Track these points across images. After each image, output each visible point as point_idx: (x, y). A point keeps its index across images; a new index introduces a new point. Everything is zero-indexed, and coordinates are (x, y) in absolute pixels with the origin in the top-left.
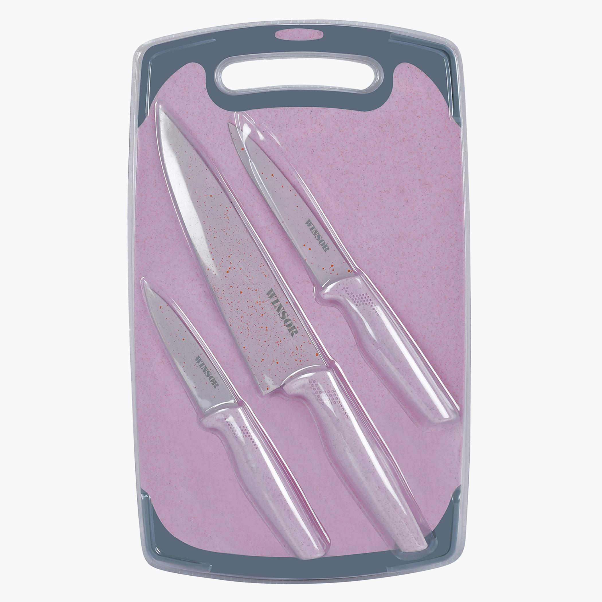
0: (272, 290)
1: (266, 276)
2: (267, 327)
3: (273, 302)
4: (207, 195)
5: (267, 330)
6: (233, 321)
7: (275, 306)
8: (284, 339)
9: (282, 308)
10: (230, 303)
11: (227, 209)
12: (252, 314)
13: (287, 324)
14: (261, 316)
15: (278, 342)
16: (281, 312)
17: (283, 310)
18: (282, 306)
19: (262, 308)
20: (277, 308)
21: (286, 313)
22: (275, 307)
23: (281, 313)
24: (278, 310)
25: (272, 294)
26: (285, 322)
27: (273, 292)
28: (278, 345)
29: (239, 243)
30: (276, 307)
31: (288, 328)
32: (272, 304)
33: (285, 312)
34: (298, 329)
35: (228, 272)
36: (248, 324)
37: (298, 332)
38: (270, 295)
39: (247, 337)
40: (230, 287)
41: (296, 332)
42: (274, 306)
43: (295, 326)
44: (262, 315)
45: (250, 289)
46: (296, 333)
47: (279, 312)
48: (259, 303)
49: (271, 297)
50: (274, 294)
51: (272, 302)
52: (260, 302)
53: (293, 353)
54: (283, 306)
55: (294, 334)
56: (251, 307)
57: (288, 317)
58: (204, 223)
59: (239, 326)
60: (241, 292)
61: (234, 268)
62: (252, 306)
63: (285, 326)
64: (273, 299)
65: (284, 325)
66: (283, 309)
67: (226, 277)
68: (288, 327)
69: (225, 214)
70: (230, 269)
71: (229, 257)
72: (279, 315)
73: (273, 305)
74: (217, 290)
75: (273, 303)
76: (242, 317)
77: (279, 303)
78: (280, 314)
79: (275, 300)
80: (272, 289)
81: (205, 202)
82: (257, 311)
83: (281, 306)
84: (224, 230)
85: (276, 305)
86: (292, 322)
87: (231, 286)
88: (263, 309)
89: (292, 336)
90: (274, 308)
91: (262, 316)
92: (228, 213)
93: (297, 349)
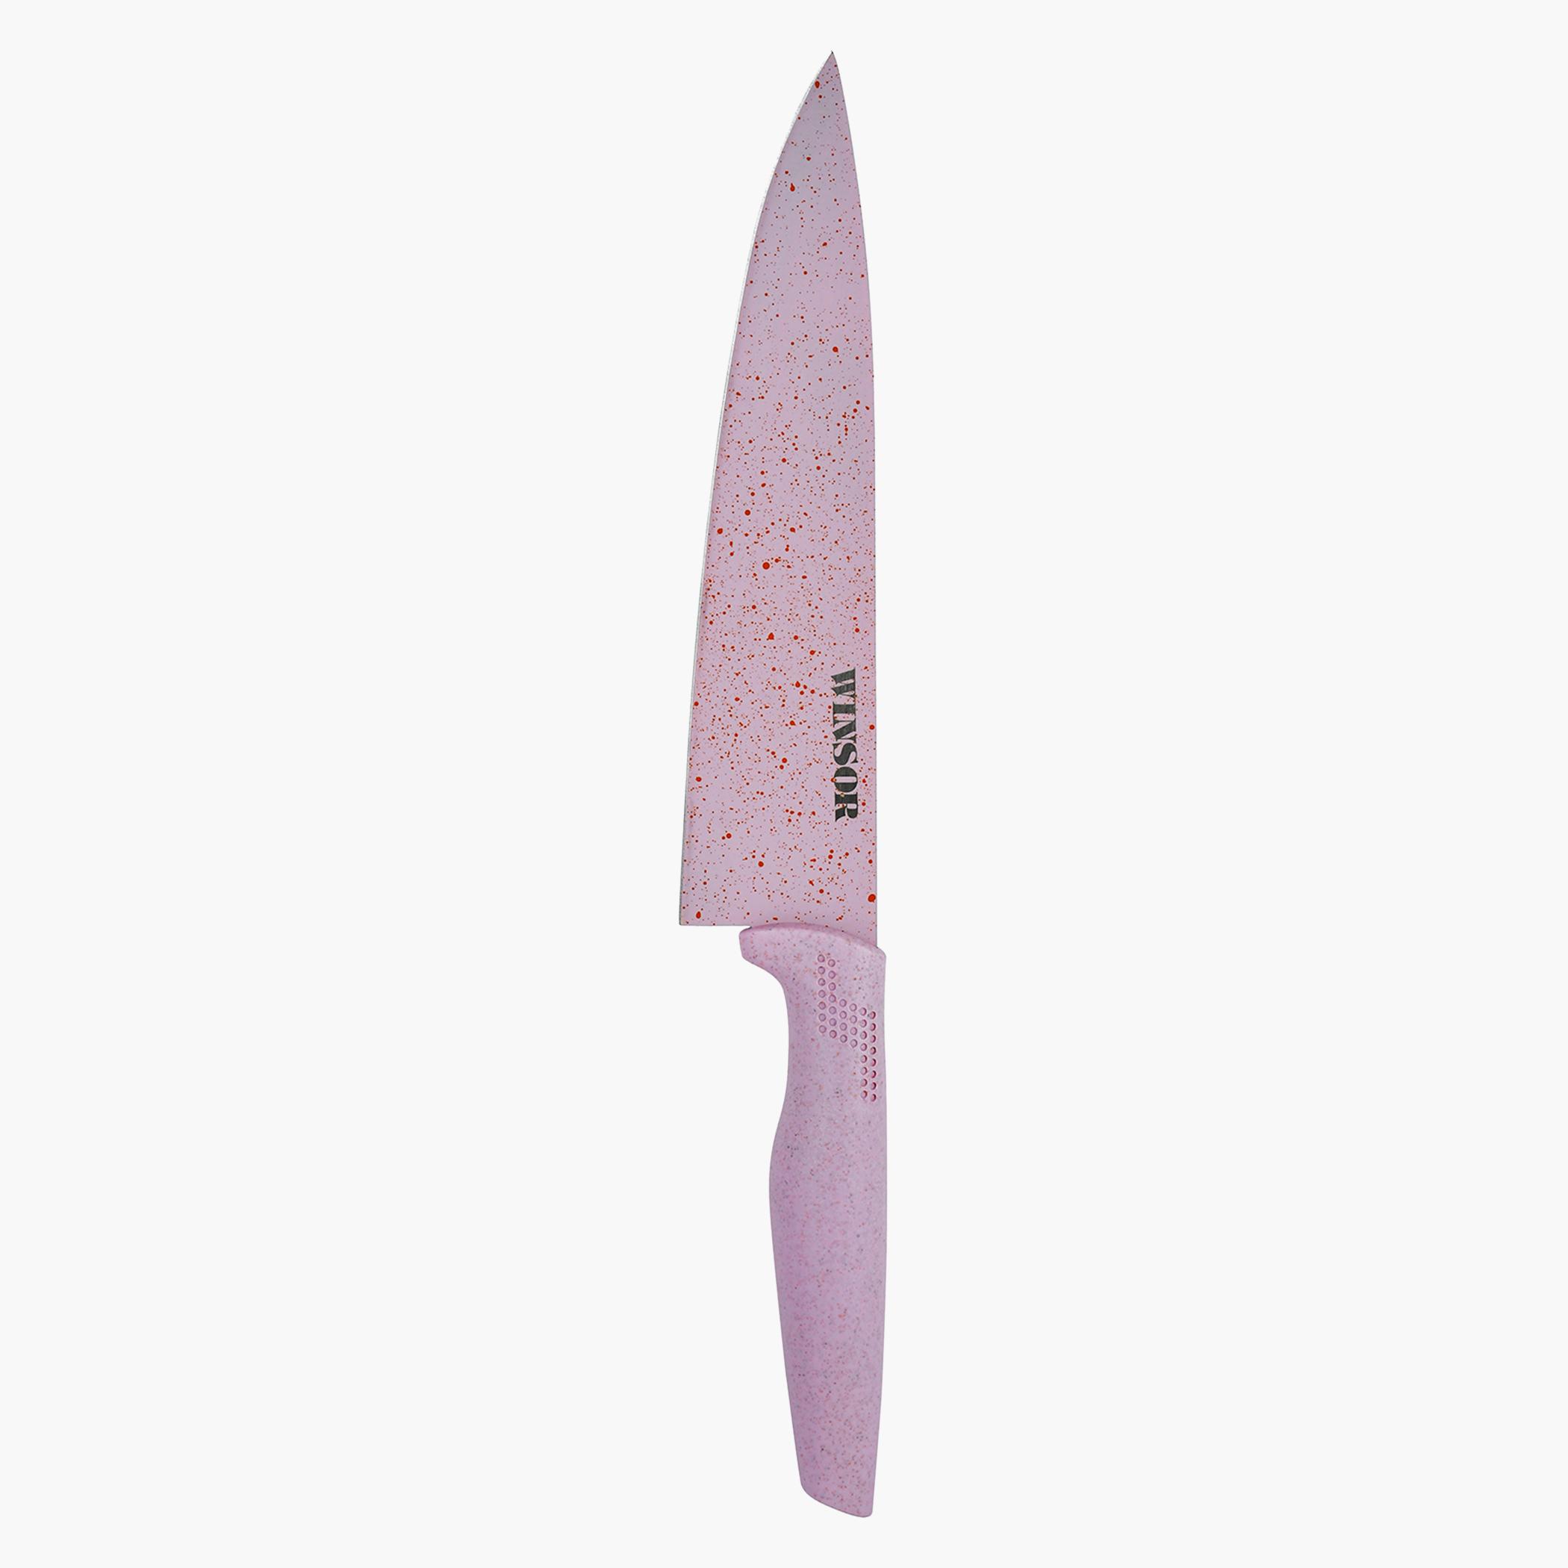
0: (851, 674)
1: (857, 630)
2: (784, 760)
3: (840, 706)
4: (826, 342)
5: (782, 767)
6: (707, 697)
7: (838, 719)
8: (814, 813)
9: (852, 734)
10: (728, 647)
11: (857, 407)
12: (767, 707)
13: (840, 780)
14: (789, 723)
15: (792, 813)
16: (844, 742)
17: (852, 742)
18: (855, 730)
19: (801, 705)
20: (838, 726)
21: (856, 752)
22: (836, 722)
23: (843, 744)
24: (839, 734)
25: (848, 685)
26: (838, 773)
27: (851, 681)
28: (790, 820)
29: (837, 511)
30: (838, 722)
31: (839, 793)
32: (831, 710)
33: (854, 746)
34: (860, 808)
35: (766, 566)
36: (742, 725)
37: (858, 815)
38: (839, 685)
39: (722, 757)
40: (751, 608)
41: (853, 814)
42: (834, 718)
43: (858, 798)
44: (792, 723)
45: (799, 640)
46: (850, 817)
47: (839, 741)
48: (801, 688)
49: (838, 691)
50: (852, 687)
51: (834, 705)
52: (805, 687)
53: (814, 860)
54: (857, 730)
55: (844, 815)
56: (775, 688)
57: (855, 764)
58: (779, 407)
59: (717, 719)
60: (771, 637)
61: (789, 567)
62: (780, 688)
63: (833, 784)
64: (843, 700)
65: (832, 780)
66: (854, 738)
67: (755, 575)
68: (839, 790)
69: (844, 416)
70: (777, 561)
71: (793, 530)
72: (835, 746)
73: (834, 713)
74: (714, 597)
75: (837, 709)
76: (737, 699)
77: (851, 717)
78: (838, 744)
79: (848, 703)
80: (854, 670)
81: (810, 356)
82: (783, 705)
83: (851, 727)
84: (818, 455)
85: (840, 716)
86: (856, 783)
87: (754, 607)
88: (802, 708)
89: (836, 820)
90: (832, 722)
91: (790, 726)
92: (853, 417)
93: (830, 857)
